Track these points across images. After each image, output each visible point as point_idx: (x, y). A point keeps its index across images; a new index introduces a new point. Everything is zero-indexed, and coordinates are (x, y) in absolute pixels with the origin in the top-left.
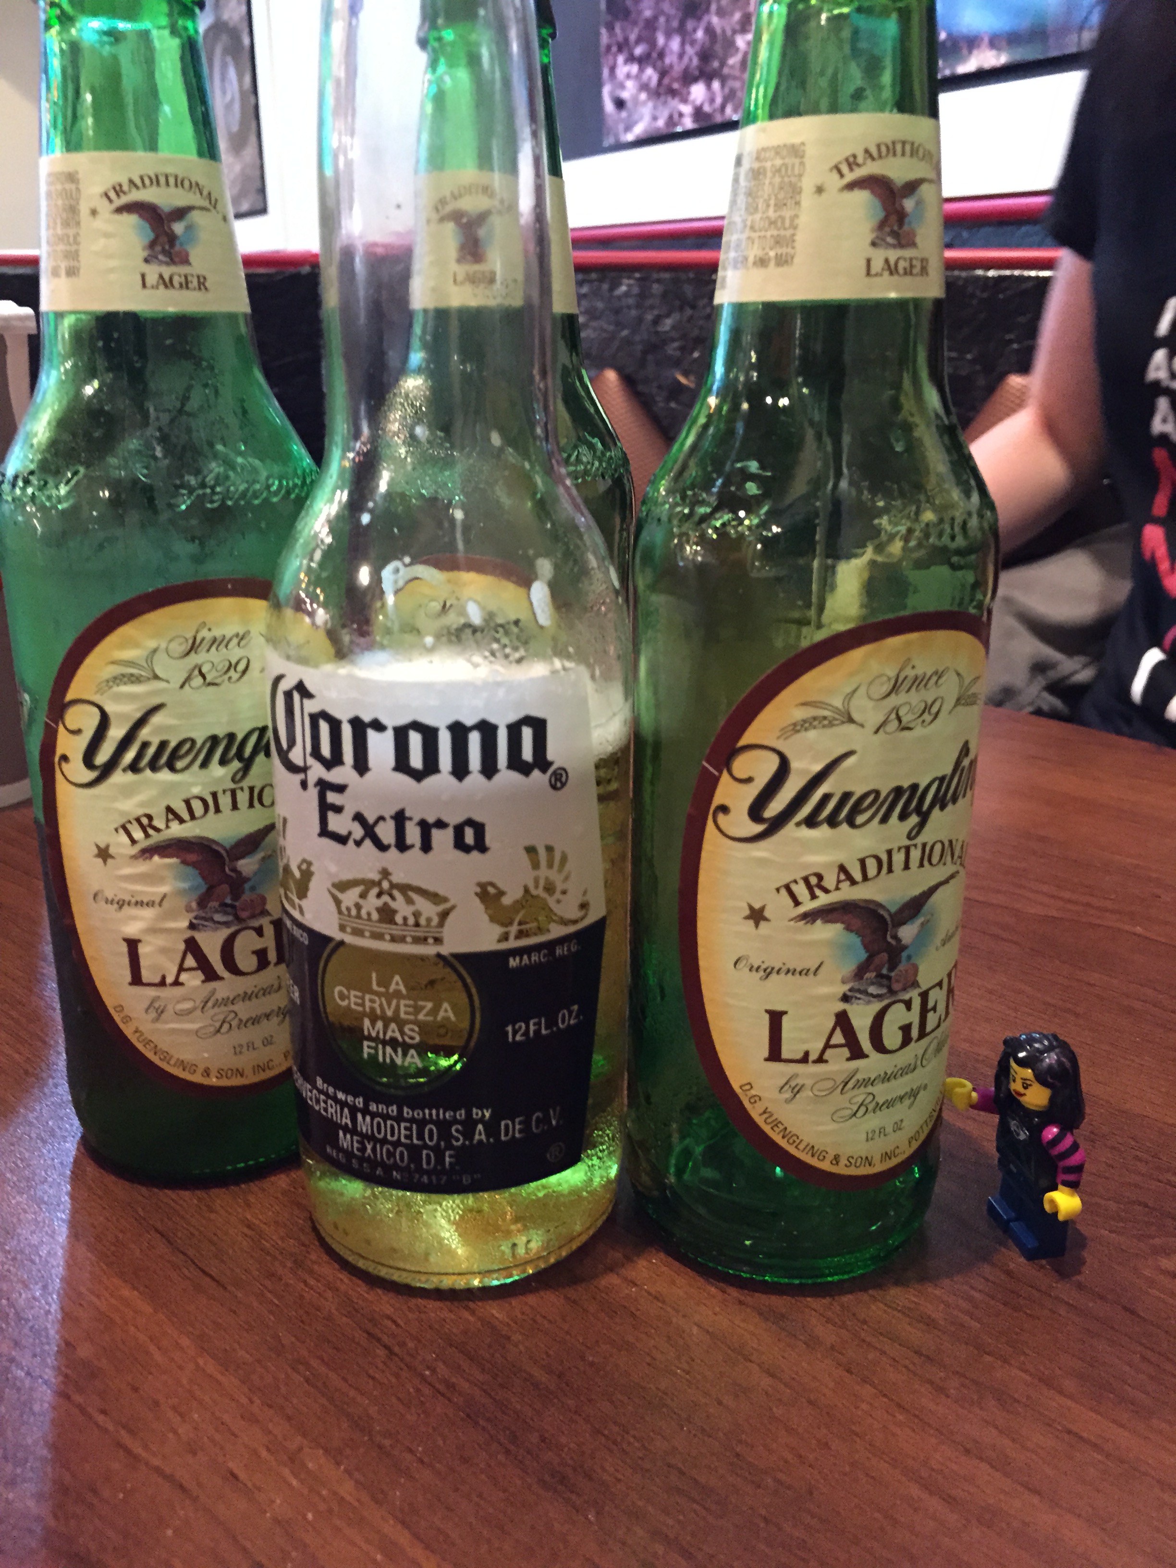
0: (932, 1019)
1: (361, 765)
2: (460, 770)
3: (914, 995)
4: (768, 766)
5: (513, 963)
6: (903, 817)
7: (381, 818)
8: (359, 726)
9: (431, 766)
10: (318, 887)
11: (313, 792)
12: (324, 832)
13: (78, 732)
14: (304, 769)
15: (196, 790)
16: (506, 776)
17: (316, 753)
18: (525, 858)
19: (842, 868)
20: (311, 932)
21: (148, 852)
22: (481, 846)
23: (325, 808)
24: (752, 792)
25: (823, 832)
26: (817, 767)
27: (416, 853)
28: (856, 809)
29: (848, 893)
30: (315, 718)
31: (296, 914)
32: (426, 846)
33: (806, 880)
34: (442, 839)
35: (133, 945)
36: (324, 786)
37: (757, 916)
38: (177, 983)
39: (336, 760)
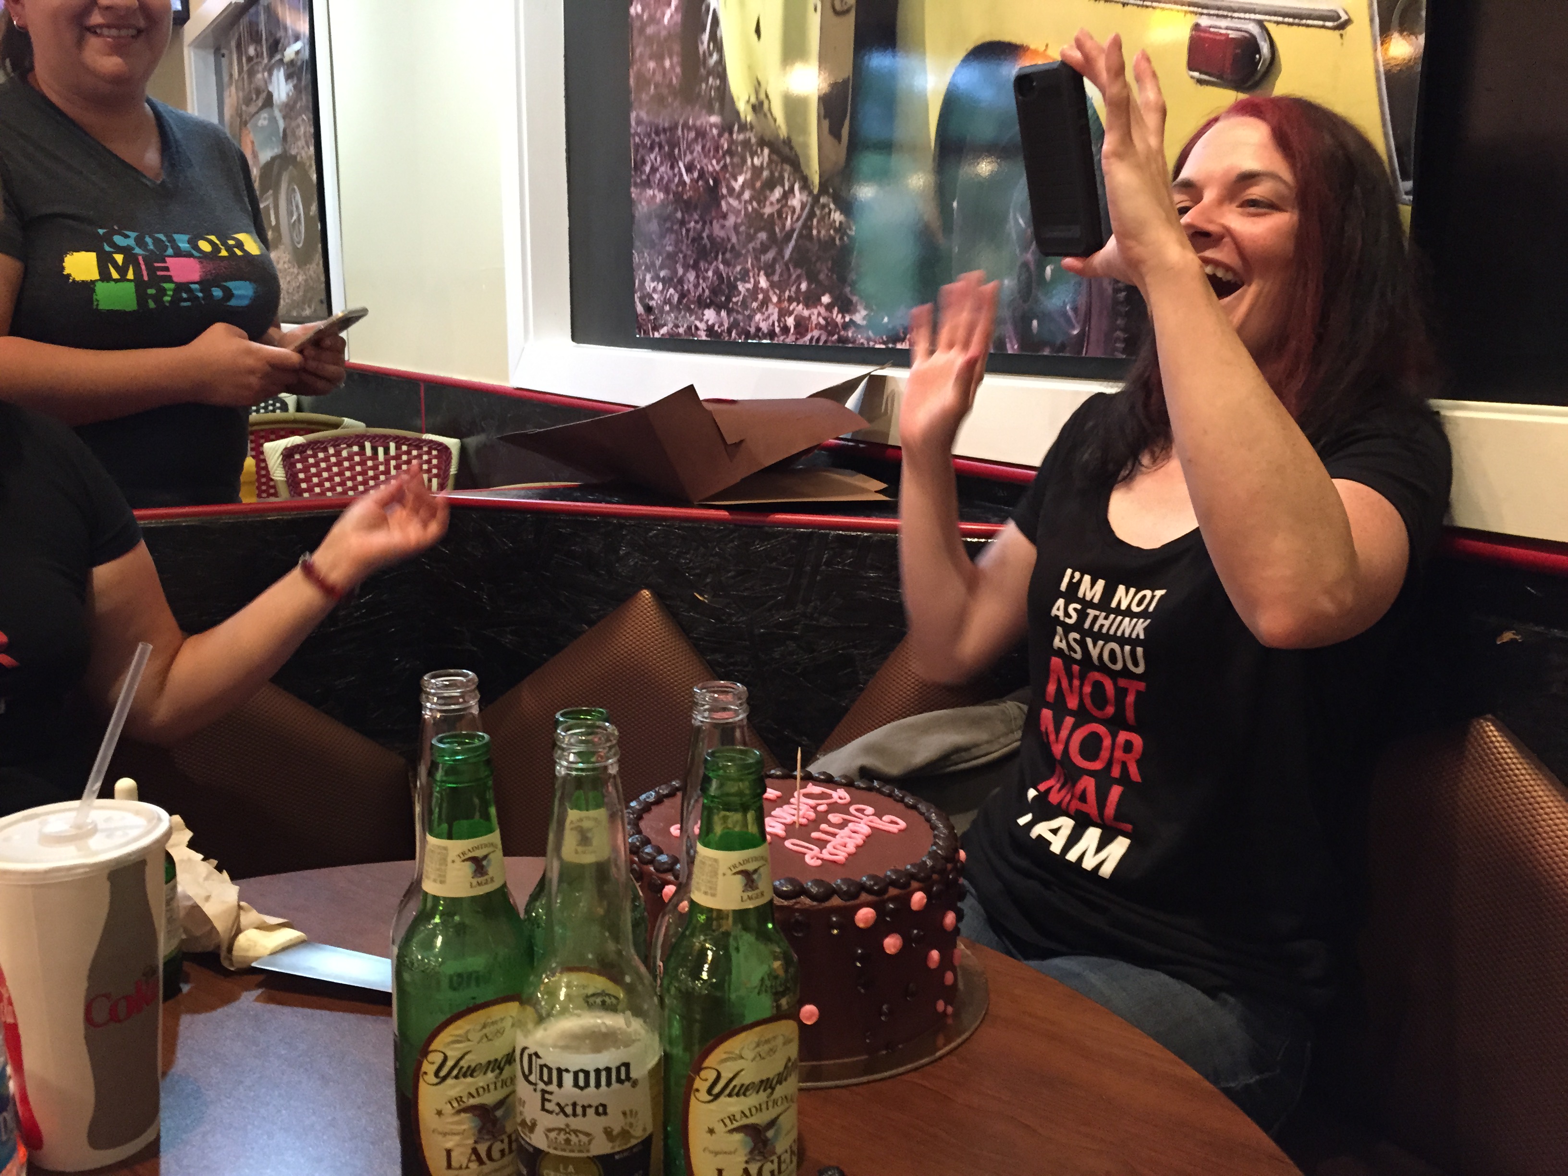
0: (783, 1167)
1: (560, 1085)
2: (598, 1085)
3: (775, 1158)
4: (712, 1075)
5: (617, 1157)
6: (765, 1090)
7: (567, 1105)
8: (560, 1071)
9: (587, 1084)
10: (539, 1130)
11: (539, 1094)
12: (543, 1109)
13: (433, 1063)
14: (535, 1084)
15: (481, 1084)
16: (615, 1085)
17: (541, 1079)
18: (622, 1116)
19: (743, 1112)
20: (535, 1148)
21: (459, 1112)
22: (605, 1113)
23: (544, 1100)
24: (708, 1084)
25: (734, 1099)
26: (731, 1075)
27: (580, 1118)
28: (747, 1089)
29: (745, 1121)
30: (541, 1067)
31: (528, 1140)
32: (584, 1115)
33: (729, 1117)
34: (590, 1112)
35: (449, 1152)
36: (544, 1092)
37: (711, 1131)
38: (467, 1167)
39: (550, 1082)
